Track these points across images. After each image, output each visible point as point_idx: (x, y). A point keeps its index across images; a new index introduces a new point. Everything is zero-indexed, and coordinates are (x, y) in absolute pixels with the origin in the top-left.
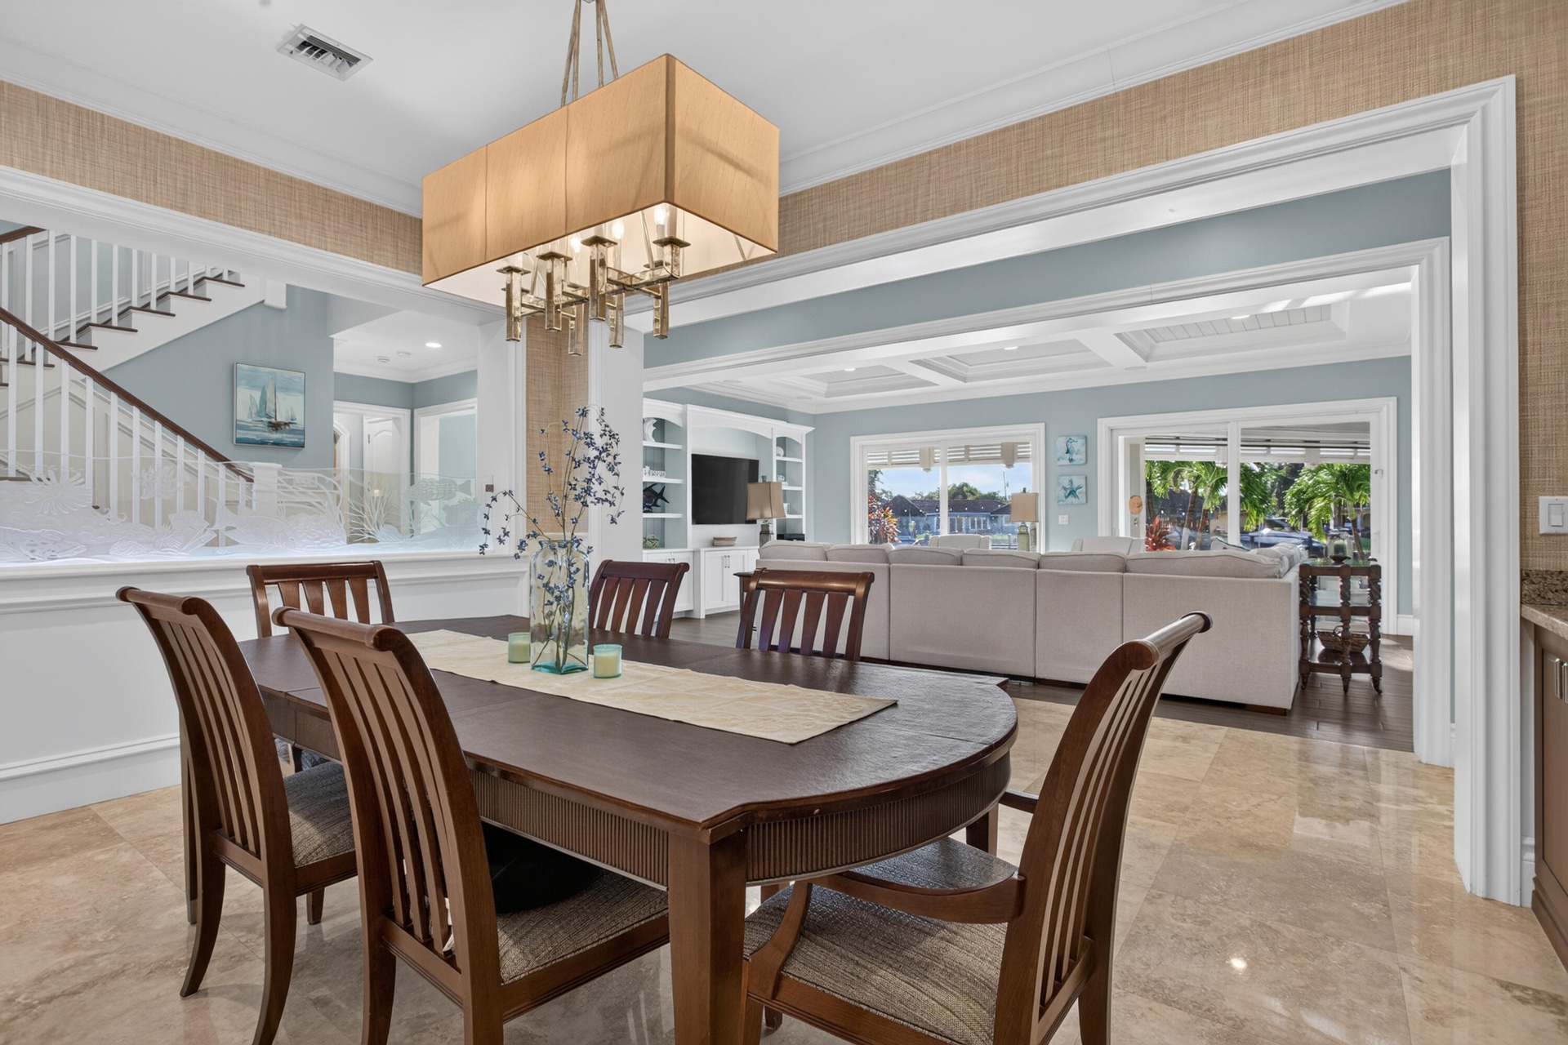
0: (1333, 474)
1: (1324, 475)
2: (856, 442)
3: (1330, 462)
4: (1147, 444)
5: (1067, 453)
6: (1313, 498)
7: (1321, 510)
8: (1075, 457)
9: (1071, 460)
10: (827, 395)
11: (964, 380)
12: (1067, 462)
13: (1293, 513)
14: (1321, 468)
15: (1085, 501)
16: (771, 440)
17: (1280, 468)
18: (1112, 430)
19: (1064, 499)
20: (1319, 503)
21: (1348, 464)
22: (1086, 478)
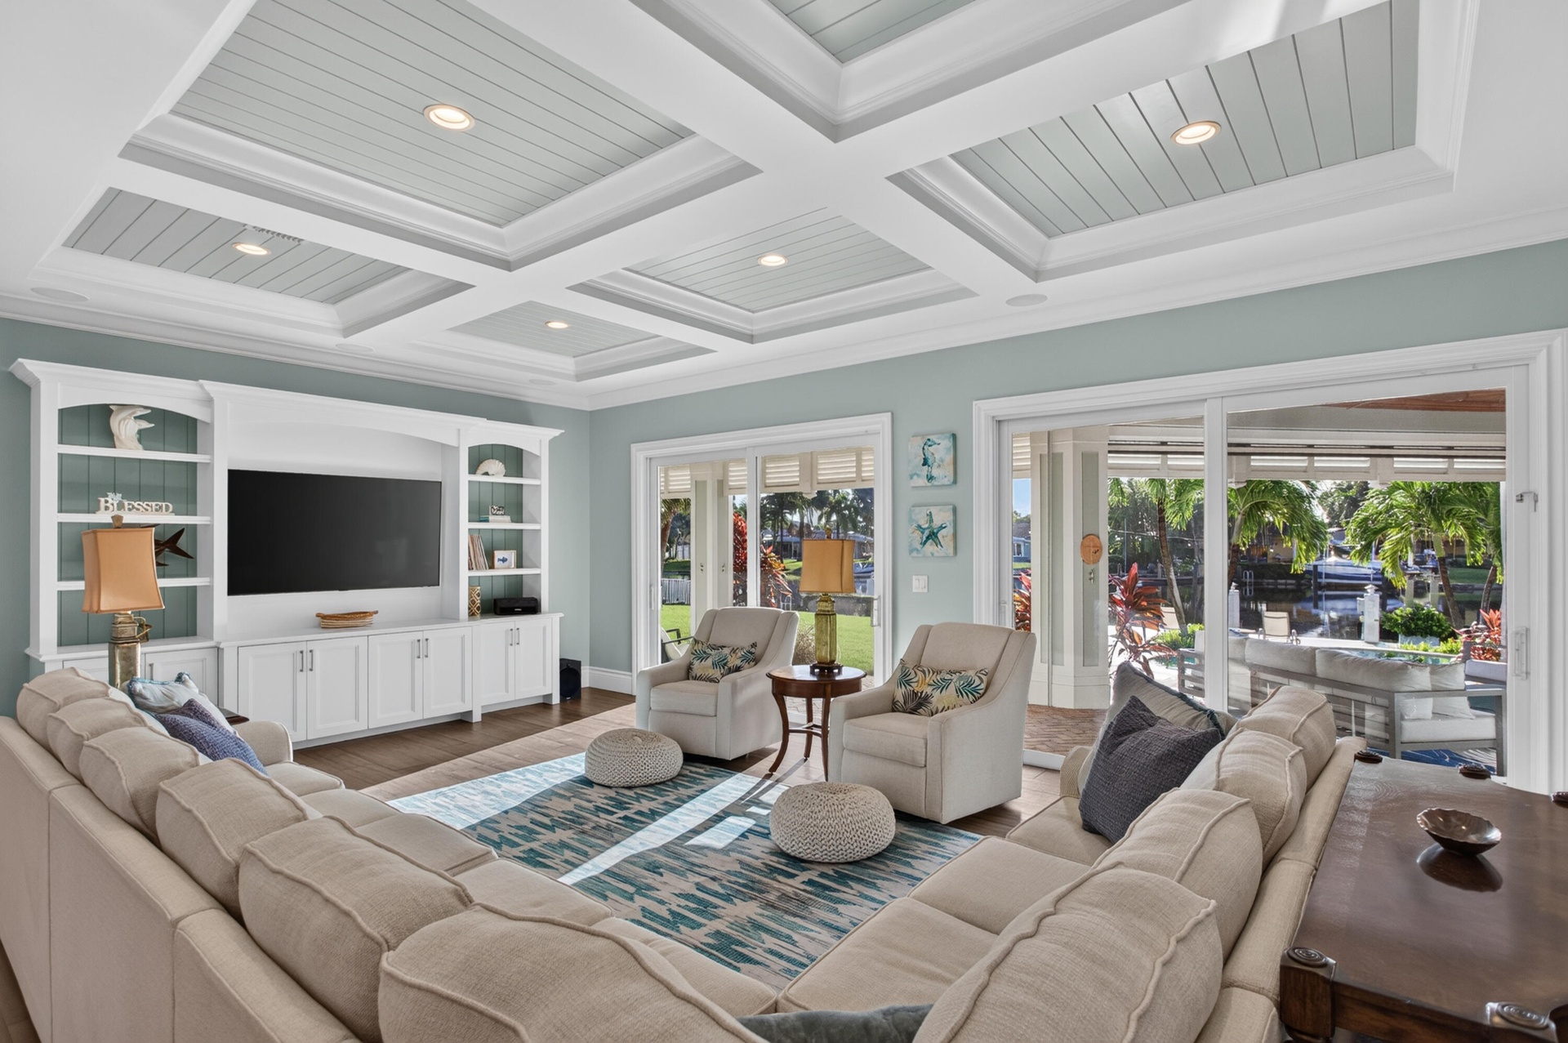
0: (1412, 496)
1: (1400, 497)
2: (640, 454)
3: (1409, 478)
4: (1110, 452)
5: (924, 465)
6: (1385, 528)
7: (1398, 542)
8: (935, 472)
9: (930, 478)
10: (579, 377)
11: (750, 338)
12: (922, 482)
13: (1359, 547)
14: (1396, 487)
15: (951, 551)
16: (457, 449)
17: (1350, 487)
18: (999, 422)
19: (919, 547)
20: (1394, 535)
21: (1436, 480)
22: (955, 510)
